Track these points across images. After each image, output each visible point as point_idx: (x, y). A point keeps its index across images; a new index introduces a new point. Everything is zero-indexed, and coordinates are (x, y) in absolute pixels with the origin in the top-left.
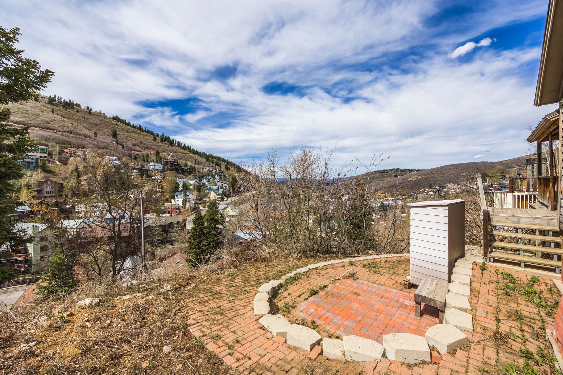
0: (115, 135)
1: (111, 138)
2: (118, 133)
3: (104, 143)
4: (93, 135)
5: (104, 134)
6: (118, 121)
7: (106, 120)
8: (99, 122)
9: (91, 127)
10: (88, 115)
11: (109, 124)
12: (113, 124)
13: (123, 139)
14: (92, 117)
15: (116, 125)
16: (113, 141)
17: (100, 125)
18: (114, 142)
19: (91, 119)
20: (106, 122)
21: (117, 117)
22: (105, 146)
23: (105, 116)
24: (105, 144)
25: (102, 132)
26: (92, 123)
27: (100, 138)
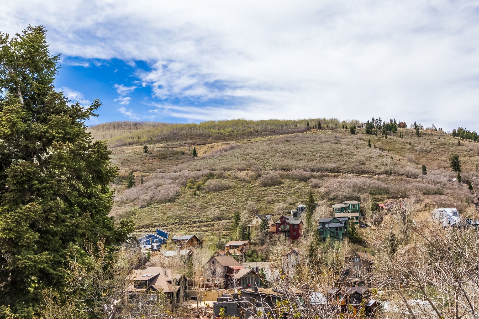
0: (456, 165)
1: (450, 172)
2: (461, 159)
3: (436, 183)
4: (421, 171)
5: (439, 167)
6: (462, 137)
7: (442, 140)
8: (432, 146)
9: (420, 158)
10: (416, 137)
11: (446, 147)
12: (453, 145)
13: (471, 170)
14: (422, 140)
15: (459, 144)
16: (453, 177)
17: (433, 152)
18: (455, 179)
19: (420, 143)
20: (441, 144)
21: (460, 129)
22: (439, 189)
23: (441, 134)
24: (438, 186)
25: (435, 164)
26: (422, 151)
27: (432, 175)
